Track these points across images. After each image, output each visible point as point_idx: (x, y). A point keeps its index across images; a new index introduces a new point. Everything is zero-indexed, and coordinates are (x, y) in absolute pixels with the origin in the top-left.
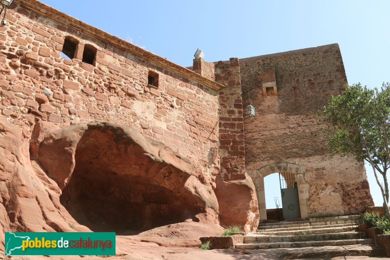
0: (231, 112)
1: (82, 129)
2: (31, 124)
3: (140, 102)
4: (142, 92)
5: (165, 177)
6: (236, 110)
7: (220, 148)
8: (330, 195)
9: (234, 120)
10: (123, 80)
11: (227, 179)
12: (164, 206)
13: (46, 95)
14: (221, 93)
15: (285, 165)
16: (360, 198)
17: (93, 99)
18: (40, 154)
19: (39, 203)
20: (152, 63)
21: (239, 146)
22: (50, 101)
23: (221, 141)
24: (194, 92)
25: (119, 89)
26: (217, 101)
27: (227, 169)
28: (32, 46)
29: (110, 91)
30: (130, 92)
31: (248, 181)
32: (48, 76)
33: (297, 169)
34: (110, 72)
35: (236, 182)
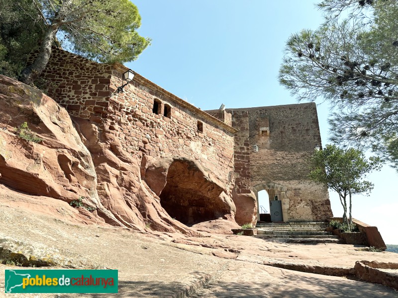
0: (242, 148)
1: (171, 161)
2: (141, 157)
3: (194, 142)
4: (194, 135)
5: (209, 190)
6: (245, 147)
7: (234, 171)
8: (304, 207)
9: (244, 153)
10: (185, 128)
11: (239, 192)
12: (201, 209)
13: (147, 138)
14: (236, 135)
15: (273, 184)
16: (324, 211)
17: (170, 140)
18: (146, 176)
19: (154, 206)
20: (199, 116)
21: (247, 171)
22: (150, 142)
23: (235, 167)
24: (221, 135)
25: (183, 134)
26: (233, 140)
27: (239, 186)
28: (138, 106)
29: (178, 135)
30: (189, 135)
31: (252, 194)
32: (147, 126)
33: (281, 188)
34: (178, 123)
35: (244, 194)
